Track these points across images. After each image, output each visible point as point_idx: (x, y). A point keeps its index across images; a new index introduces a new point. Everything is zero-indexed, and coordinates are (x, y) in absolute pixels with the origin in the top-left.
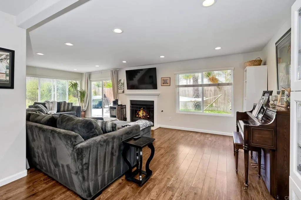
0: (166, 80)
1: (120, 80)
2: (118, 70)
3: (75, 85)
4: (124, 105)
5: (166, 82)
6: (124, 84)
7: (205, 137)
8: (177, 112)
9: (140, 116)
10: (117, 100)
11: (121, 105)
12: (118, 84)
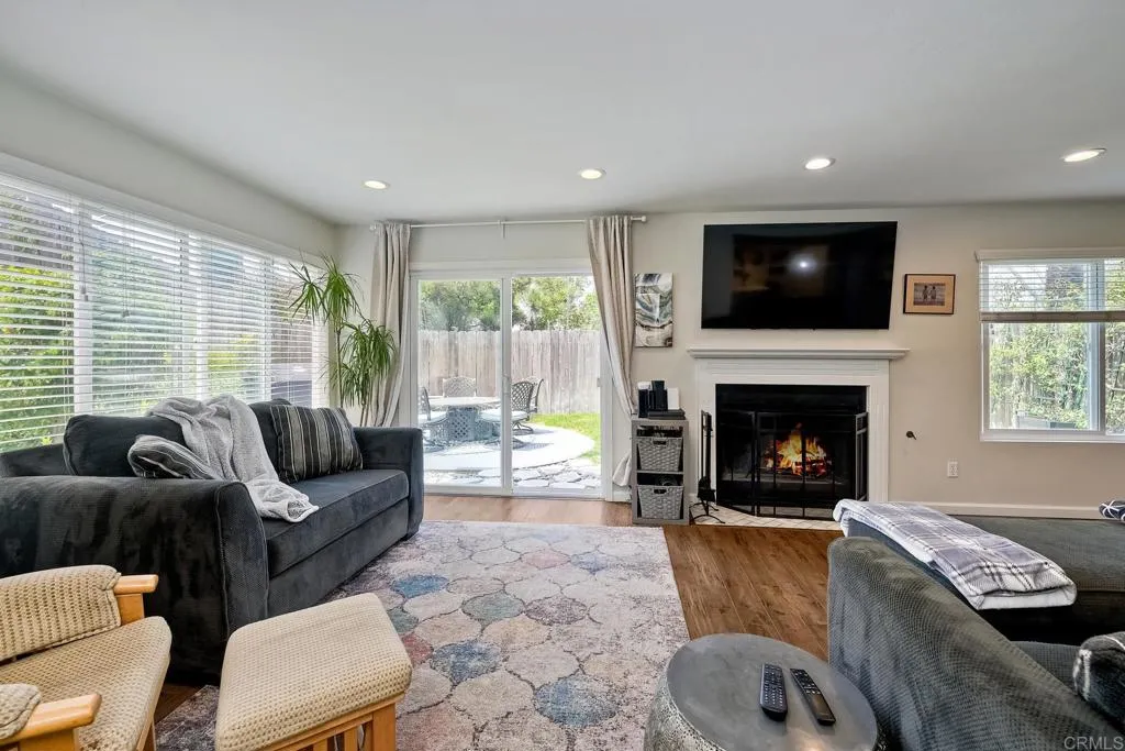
0: (930, 289)
1: (651, 276)
2: (643, 218)
5: (933, 297)
6: (673, 300)
9: (783, 464)
10: (659, 388)
12: (634, 298)
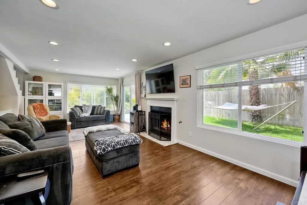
0: (185, 80)
1: (142, 83)
2: (140, 72)
3: (110, 91)
4: (144, 112)
6: (145, 88)
7: (236, 179)
8: (199, 125)
10: (137, 105)
11: (141, 111)
12: (141, 88)
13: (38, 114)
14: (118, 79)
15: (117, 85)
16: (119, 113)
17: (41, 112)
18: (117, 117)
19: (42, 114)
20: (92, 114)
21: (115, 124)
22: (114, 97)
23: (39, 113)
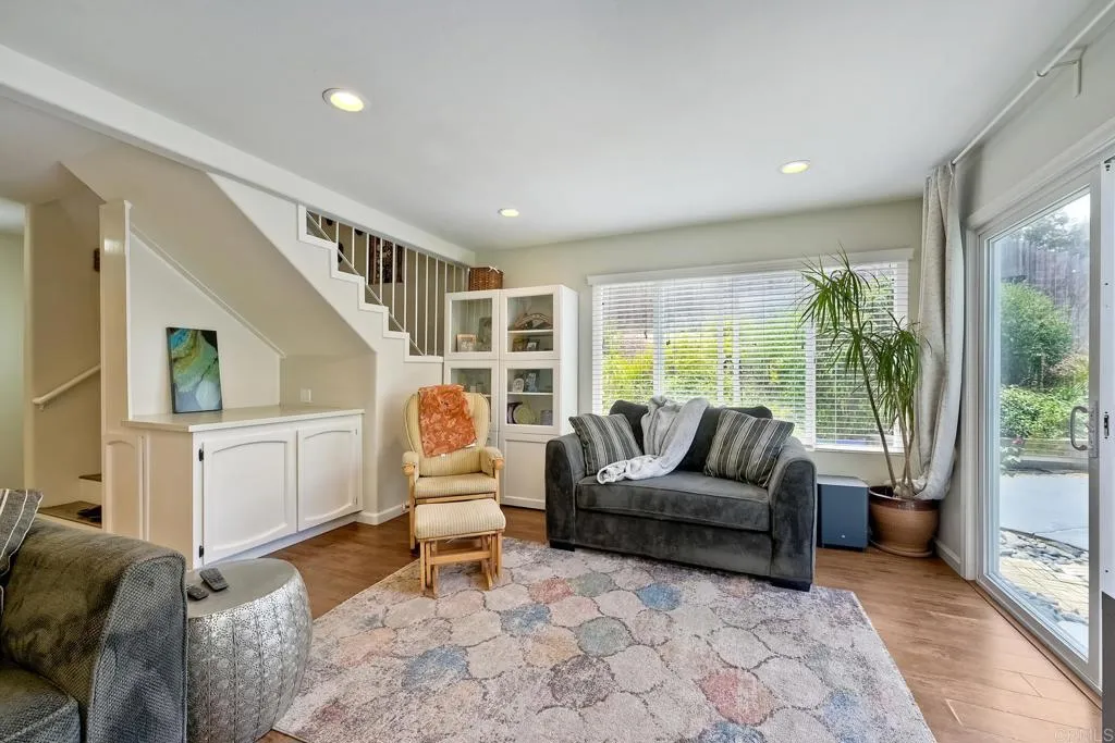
13: (432, 435)
14: (915, 202)
15: (910, 252)
16: (931, 484)
17: (444, 428)
18: (908, 519)
19: (447, 438)
20: (693, 463)
21: (871, 586)
22: (872, 344)
23: (435, 431)
